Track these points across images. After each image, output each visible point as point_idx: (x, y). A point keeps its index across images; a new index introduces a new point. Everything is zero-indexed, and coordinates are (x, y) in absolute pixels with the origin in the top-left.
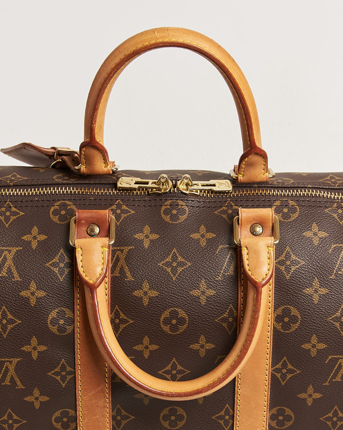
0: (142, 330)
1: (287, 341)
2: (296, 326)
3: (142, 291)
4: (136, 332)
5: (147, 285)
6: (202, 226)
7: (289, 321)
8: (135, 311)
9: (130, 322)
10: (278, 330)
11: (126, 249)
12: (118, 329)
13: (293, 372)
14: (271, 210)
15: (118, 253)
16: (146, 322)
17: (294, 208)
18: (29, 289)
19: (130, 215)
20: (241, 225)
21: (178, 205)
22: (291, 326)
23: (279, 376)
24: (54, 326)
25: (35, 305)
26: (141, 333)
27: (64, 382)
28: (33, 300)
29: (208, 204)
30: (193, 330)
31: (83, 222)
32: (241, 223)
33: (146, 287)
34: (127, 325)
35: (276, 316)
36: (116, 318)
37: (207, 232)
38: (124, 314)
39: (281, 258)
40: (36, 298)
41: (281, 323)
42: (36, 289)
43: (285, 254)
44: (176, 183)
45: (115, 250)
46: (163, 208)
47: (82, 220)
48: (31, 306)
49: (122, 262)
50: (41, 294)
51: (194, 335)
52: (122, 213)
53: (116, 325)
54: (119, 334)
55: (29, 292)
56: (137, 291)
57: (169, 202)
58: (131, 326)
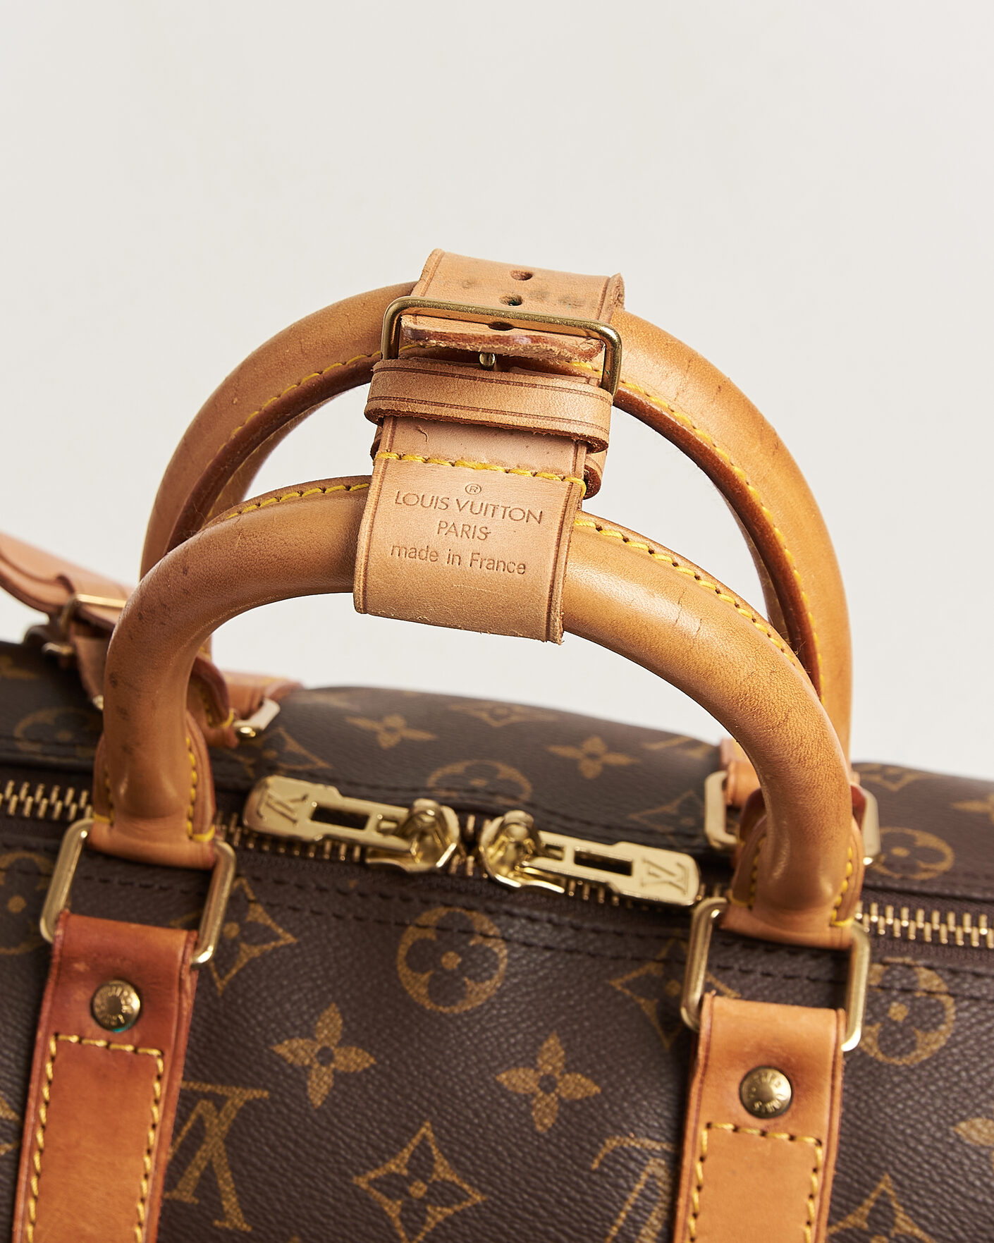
6: (552, 1041)
11: (238, 1097)
14: (834, 1022)
15: (203, 1106)
17: (934, 1006)
19: (275, 950)
20: (706, 1066)
21: (470, 933)
29: (591, 942)
31: (80, 967)
32: (707, 1058)
37: (569, 1068)
39: (852, 1220)
43: (869, 1203)
44: (479, 829)
45: (194, 1093)
46: (410, 936)
47: (77, 960)
49: (212, 1149)
52: (246, 939)
57: (436, 914)
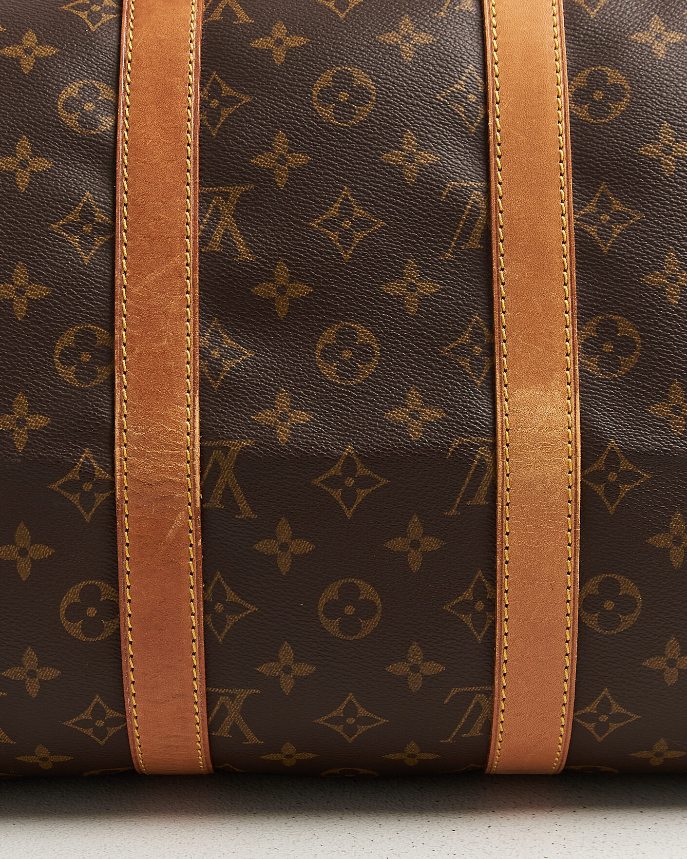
0: (271, 117)
1: (605, 140)
2: (621, 107)
3: (271, 39)
4: (258, 123)
5: (283, 29)
7: (606, 97)
8: (256, 77)
9: (243, 100)
10: (582, 120)
12: (216, 119)
13: (625, 218)
16: (281, 98)
18: (21, 44)
22: (610, 109)
23: (593, 232)
24: (71, 112)
25: (31, 71)
26: (269, 125)
27: (87, 250)
28: (29, 61)
30: (387, 116)
33: (281, 32)
34: (236, 109)
35: (575, 92)
36: (211, 98)
38: (231, 85)
40: (35, 58)
41: (586, 104)
42: (36, 44)
48: (23, 73)
50: (47, 52)
51: (391, 128)
53: (212, 112)
54: (219, 129)
55: (20, 49)
56: (259, 40)
58: (246, 109)
